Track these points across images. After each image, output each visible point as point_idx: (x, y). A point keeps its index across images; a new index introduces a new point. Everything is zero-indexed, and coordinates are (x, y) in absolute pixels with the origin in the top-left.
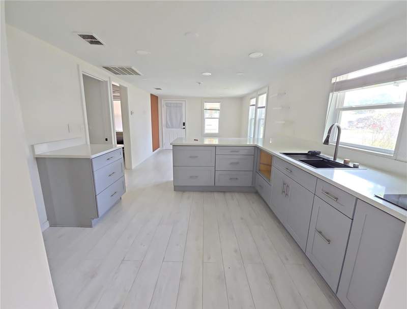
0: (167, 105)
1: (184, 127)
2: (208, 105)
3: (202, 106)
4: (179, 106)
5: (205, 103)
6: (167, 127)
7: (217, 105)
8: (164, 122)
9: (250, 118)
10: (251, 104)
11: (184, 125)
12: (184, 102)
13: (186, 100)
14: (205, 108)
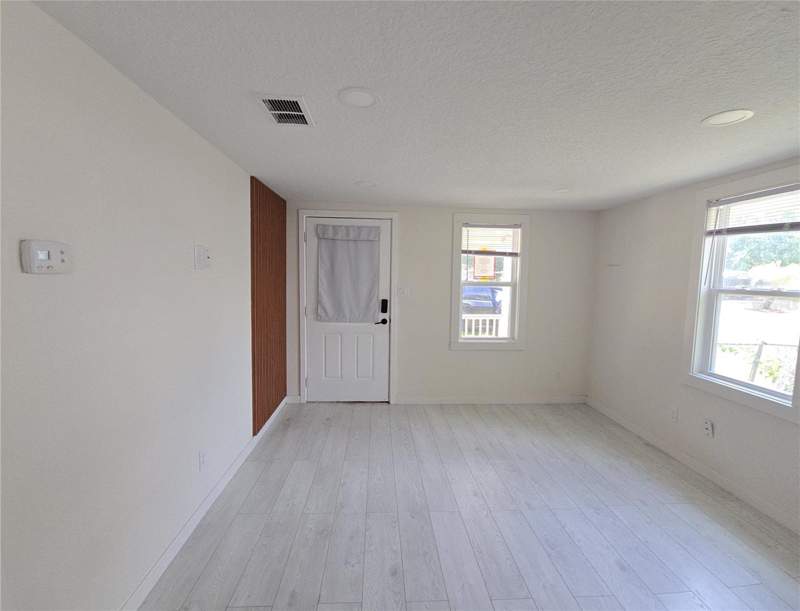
0: (321, 233)
1: (385, 316)
2: (475, 238)
3: (456, 238)
4: (367, 238)
5: (464, 230)
6: (318, 317)
7: (504, 239)
8: (307, 300)
9: (704, 288)
10: (711, 227)
11: (384, 309)
12: (385, 226)
13: (395, 216)
14: (464, 248)
